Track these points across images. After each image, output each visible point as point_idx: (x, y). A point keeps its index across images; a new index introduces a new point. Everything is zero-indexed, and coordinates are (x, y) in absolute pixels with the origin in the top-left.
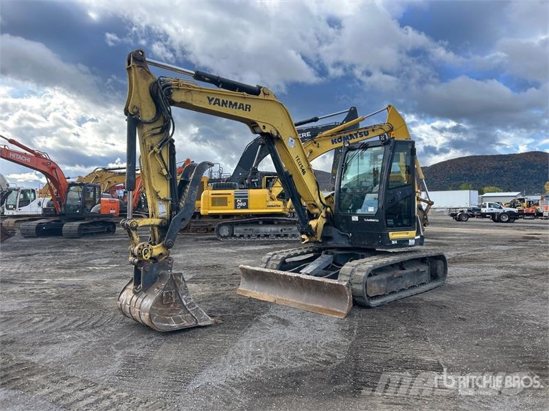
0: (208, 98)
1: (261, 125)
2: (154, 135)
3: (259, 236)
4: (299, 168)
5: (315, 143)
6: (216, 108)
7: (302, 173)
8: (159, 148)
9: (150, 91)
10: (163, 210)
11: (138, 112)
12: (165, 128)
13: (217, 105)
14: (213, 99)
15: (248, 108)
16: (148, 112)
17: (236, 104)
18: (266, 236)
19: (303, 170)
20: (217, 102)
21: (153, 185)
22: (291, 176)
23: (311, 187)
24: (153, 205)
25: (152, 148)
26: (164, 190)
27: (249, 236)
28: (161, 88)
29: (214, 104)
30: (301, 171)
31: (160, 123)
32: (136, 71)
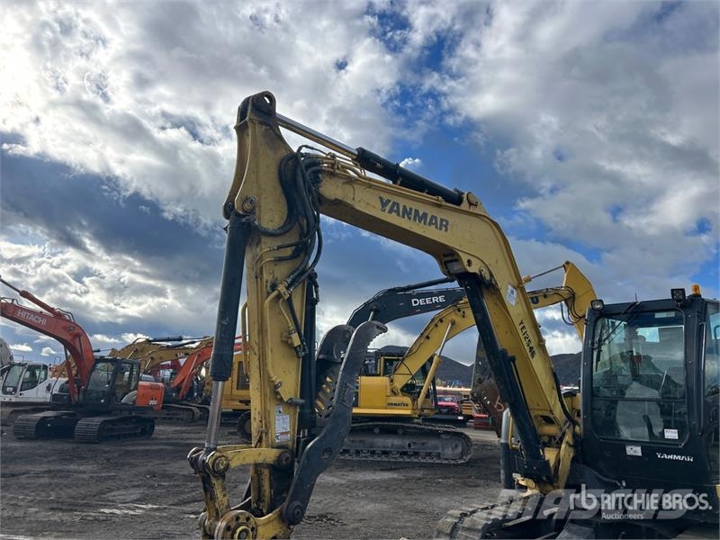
0: (381, 198)
1: (465, 258)
2: (281, 259)
4: (525, 343)
5: (459, 310)
6: (393, 219)
7: (529, 354)
8: (288, 288)
9: (280, 167)
10: (283, 425)
11: (252, 212)
12: (302, 249)
13: (394, 214)
14: (389, 201)
15: (444, 225)
16: (271, 215)
17: (425, 215)
19: (531, 348)
20: (394, 209)
21: (270, 368)
22: (513, 359)
23: (545, 380)
24: (265, 415)
25: (274, 287)
26: (289, 380)
28: (303, 166)
29: (390, 212)
30: (528, 349)
31: (292, 238)
32: (256, 130)
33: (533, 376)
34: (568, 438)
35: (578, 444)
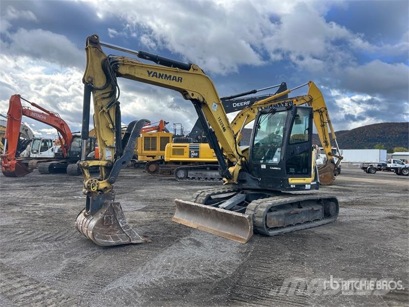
0: (148, 71)
1: (190, 93)
2: (104, 98)
3: (206, 179)
4: (220, 126)
5: (252, 109)
6: (154, 79)
7: (223, 131)
8: (107, 109)
9: (102, 65)
10: (109, 155)
11: (92, 81)
12: (113, 93)
13: (155, 77)
14: (152, 72)
15: (180, 80)
16: (100, 82)
17: (170, 76)
18: (212, 179)
19: (224, 128)
20: (155, 75)
21: (102, 136)
22: (214, 133)
23: (230, 141)
24: (102, 150)
25: (102, 108)
26: (111, 140)
27: (199, 178)
28: (109, 63)
29: (153, 76)
30: (222, 129)
31: (109, 90)
32: (92, 50)
33: (224, 139)
34: (239, 162)
35: (243, 164)
